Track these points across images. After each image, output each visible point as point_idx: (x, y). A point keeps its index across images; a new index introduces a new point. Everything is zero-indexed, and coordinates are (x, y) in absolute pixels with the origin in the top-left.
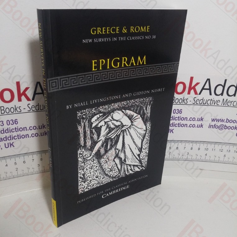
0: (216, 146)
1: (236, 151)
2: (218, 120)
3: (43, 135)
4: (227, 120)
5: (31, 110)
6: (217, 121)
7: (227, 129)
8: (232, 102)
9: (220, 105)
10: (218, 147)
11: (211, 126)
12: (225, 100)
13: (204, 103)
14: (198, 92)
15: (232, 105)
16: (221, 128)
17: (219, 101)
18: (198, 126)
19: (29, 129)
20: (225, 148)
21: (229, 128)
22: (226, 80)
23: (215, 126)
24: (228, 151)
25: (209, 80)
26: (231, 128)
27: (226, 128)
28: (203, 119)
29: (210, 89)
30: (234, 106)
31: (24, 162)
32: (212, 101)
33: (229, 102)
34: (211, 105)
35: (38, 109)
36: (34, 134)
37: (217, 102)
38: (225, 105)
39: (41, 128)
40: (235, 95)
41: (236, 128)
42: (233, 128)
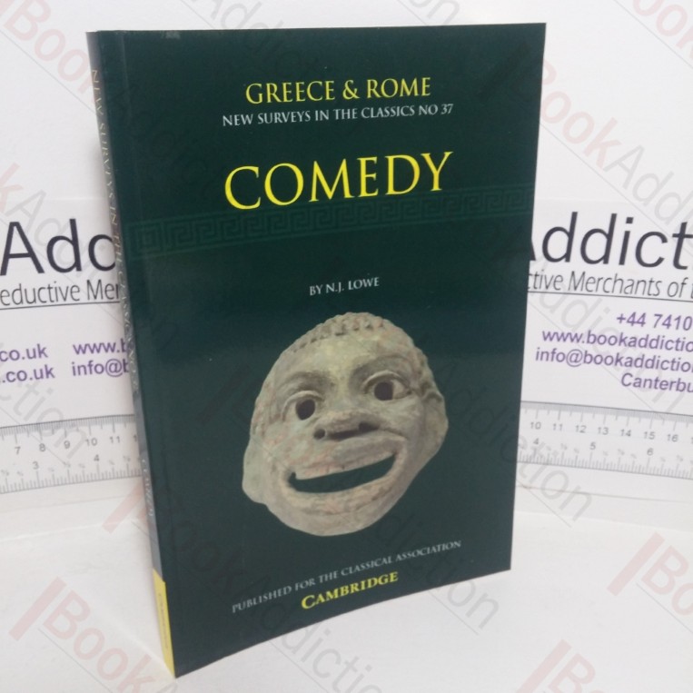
0: (565, 414)
1: (626, 432)
2: (562, 337)
3: (42, 377)
4: (589, 335)
6: (559, 340)
7: (593, 363)
8: (599, 280)
9: (564, 289)
10: (570, 419)
11: (542, 353)
12: (578, 276)
15: (600, 291)
16: (576, 361)
17: (559, 279)
20: (592, 421)
21: (598, 360)
22: (574, 215)
23: (553, 355)
24: (603, 430)
26: (604, 360)
27: (588, 359)
30: (606, 294)
32: (538, 278)
33: (591, 280)
34: (535, 290)
35: (22, 301)
36: (13, 373)
37: (555, 281)
38: (578, 291)
39: (35, 356)
40: (605, 259)
41: (619, 360)
42: (609, 360)
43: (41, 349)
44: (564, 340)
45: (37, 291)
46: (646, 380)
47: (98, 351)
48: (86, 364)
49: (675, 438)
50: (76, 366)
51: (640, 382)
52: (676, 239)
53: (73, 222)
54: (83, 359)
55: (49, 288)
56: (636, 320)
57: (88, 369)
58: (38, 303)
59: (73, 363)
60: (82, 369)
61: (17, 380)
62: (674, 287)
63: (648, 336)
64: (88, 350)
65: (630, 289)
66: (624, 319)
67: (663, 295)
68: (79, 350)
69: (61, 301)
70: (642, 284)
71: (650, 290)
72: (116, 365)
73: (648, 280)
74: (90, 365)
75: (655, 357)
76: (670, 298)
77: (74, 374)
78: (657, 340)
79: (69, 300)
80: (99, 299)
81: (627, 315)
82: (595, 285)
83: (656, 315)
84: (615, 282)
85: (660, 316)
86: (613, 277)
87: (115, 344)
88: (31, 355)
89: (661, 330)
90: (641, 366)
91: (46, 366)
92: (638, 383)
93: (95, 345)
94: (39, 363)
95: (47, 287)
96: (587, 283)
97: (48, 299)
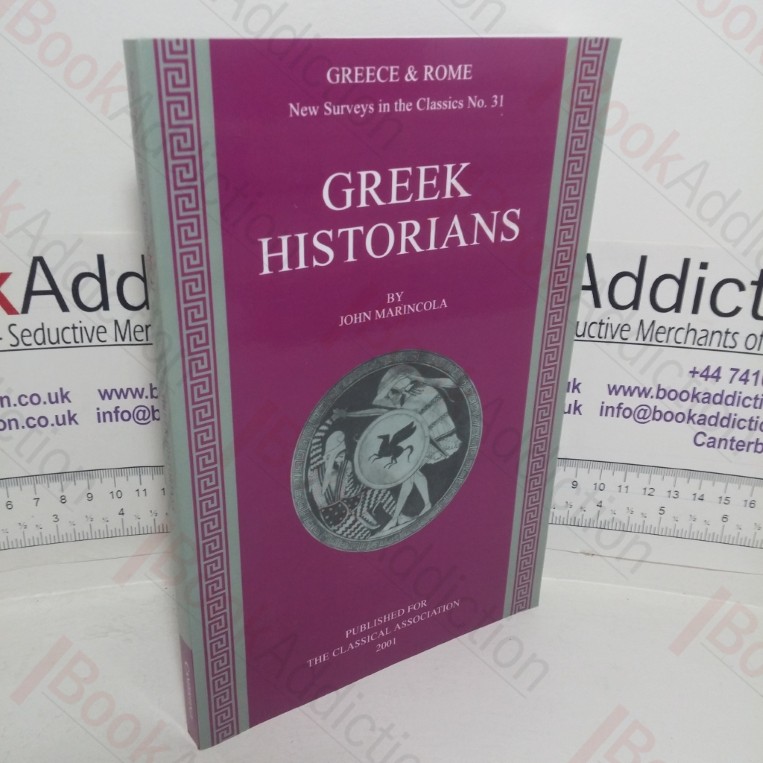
0: (632, 476)
1: (698, 496)
2: (629, 391)
3: (64, 423)
4: (659, 390)
5: (21, 342)
6: (625, 394)
7: (662, 420)
8: (670, 329)
9: (632, 339)
10: (637, 481)
11: (607, 408)
12: (647, 325)
15: (672, 342)
17: (626, 328)
18: (567, 410)
19: (17, 402)
20: (658, 481)
21: (669, 416)
22: (644, 259)
23: (619, 410)
24: (673, 494)
25: (587, 258)
26: (674, 417)
27: (657, 415)
28: (580, 387)
29: (593, 288)
30: (678, 346)
31: (9, 507)
32: (604, 327)
33: (661, 330)
34: (600, 339)
35: (44, 341)
36: (33, 419)
37: (622, 330)
38: (648, 341)
39: (57, 401)
40: (677, 307)
41: (691, 418)
42: (680, 418)
43: (64, 393)
44: (631, 395)
45: (60, 331)
46: (721, 440)
47: (125, 397)
48: (112, 410)
49: (752, 504)
50: (101, 412)
51: (714, 442)
52: (755, 287)
53: (101, 259)
54: (108, 405)
55: (74, 328)
56: (710, 374)
57: (114, 415)
58: (62, 344)
59: (98, 409)
60: (107, 416)
61: (37, 426)
62: (752, 339)
63: (723, 391)
64: (114, 396)
65: (702, 340)
66: (697, 373)
67: (741, 347)
68: (105, 395)
69: (86, 342)
70: (717, 335)
71: (726, 342)
72: (144, 412)
73: (723, 331)
74: (116, 412)
75: (730, 415)
76: (748, 351)
77: (99, 421)
78: (734, 397)
79: (95, 341)
80: (127, 341)
81: (701, 368)
82: (665, 335)
83: (732, 369)
84: (688, 332)
85: (737, 370)
86: (685, 327)
87: (143, 389)
88: (54, 399)
89: (738, 386)
90: (715, 425)
91: (69, 412)
92: (713, 443)
93: (122, 390)
94: (61, 409)
95: (71, 326)
96: (657, 333)
97: (72, 340)
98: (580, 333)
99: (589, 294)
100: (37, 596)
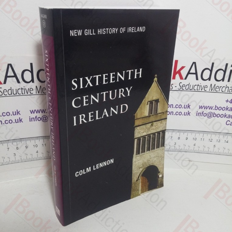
0: (205, 135)
1: (226, 141)
2: (206, 108)
3: (18, 122)
4: (216, 107)
5: (3, 94)
7: (216, 117)
8: (220, 87)
9: (208, 91)
10: (207, 137)
11: (199, 113)
12: (213, 86)
13: (191, 88)
14: (184, 77)
15: (220, 91)
17: (206, 87)
18: (185, 114)
19: (2, 115)
20: (215, 137)
21: (218, 116)
22: (213, 64)
23: (202, 114)
24: (218, 141)
25: (194, 63)
26: (220, 116)
27: (215, 115)
28: (190, 107)
29: (196, 73)
30: (223, 92)
32: (199, 86)
33: (217, 87)
34: (198, 91)
35: (11, 94)
36: (7, 121)
37: (205, 88)
38: (213, 91)
39: (16, 114)
40: (223, 80)
41: (225, 116)
42: (222, 116)
43: (18, 111)
44: (207, 109)
45: (17, 90)
47: (39, 113)
48: (35, 117)
53: (31, 64)
54: (33, 115)
55: (22, 89)
57: (35, 119)
58: (18, 94)
59: (30, 117)
60: (33, 119)
61: (9, 123)
64: (35, 112)
65: (230, 91)
66: (228, 101)
68: (32, 112)
69: (26, 94)
72: (45, 118)
77: (30, 121)
80: (40, 93)
84: (226, 88)
86: (225, 86)
87: (45, 110)
88: (14, 114)
91: (20, 118)
93: (38, 110)
94: (17, 117)
96: (216, 88)
97: (21, 93)
98: (191, 89)
99: (195, 75)
100: (8, 181)
